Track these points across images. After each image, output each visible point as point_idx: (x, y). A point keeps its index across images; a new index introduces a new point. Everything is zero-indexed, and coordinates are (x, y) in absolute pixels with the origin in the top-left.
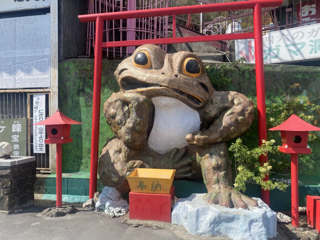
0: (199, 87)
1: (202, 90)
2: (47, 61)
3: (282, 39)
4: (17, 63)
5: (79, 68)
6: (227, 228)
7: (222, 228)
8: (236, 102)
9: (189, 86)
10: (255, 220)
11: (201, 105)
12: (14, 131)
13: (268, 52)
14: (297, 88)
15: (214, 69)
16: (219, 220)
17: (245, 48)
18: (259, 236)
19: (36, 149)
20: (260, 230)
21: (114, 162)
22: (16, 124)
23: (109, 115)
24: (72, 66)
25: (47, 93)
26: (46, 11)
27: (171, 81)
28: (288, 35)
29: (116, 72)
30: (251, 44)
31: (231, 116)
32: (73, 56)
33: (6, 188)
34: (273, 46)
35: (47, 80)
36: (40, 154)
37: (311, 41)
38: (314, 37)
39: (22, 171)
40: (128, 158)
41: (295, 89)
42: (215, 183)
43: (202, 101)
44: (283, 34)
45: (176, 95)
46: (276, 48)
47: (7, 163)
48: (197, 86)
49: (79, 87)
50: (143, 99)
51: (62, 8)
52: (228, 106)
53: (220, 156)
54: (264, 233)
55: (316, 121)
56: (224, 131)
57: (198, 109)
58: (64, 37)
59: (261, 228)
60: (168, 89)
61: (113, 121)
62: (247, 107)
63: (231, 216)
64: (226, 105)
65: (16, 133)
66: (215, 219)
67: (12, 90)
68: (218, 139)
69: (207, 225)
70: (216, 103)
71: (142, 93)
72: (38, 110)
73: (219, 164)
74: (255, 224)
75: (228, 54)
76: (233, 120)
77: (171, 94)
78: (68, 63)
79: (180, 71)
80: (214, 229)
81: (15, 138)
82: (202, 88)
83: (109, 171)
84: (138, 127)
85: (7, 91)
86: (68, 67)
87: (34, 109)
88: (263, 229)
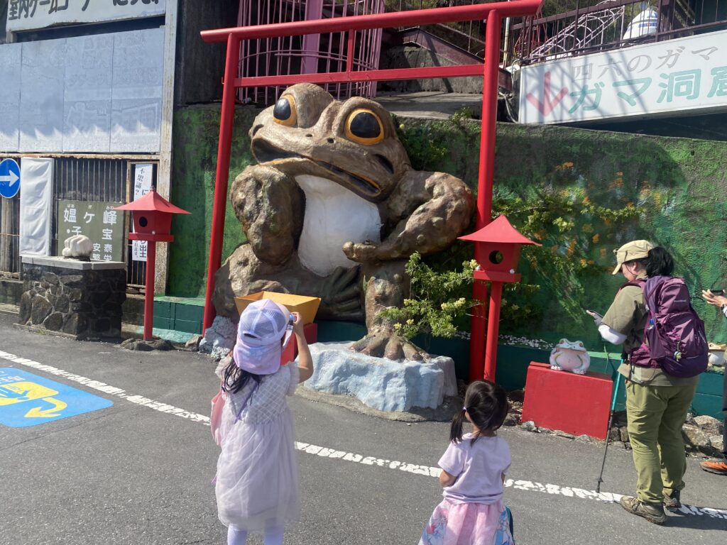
0: (373, 162)
1: (378, 167)
2: (157, 108)
3: (608, 71)
4: (114, 110)
5: (205, 121)
6: (357, 385)
7: (351, 383)
8: (436, 191)
9: (353, 159)
10: (394, 375)
11: (378, 193)
12: (105, 222)
13: (579, 96)
14: (568, 171)
15: (421, 131)
16: (347, 371)
17: (538, 87)
18: (395, 397)
19: (136, 254)
20: (399, 389)
21: (231, 279)
22: (109, 211)
23: (235, 203)
24: (195, 118)
25: (155, 162)
26: (158, 21)
27: (317, 150)
28: (620, 62)
29: (251, 131)
30: (549, 78)
31: (421, 215)
32: (203, 99)
33: (76, 302)
34: (591, 85)
35: (155, 140)
36: (141, 262)
37: (663, 76)
38: (670, 66)
39: (102, 280)
40: (255, 276)
41: (564, 174)
42: (375, 323)
43: (377, 186)
44: (610, 60)
45: (327, 173)
46: (595, 88)
47: (79, 265)
48: (369, 160)
49: (205, 155)
50: (280, 178)
51: (185, 15)
52: (423, 199)
53: (392, 281)
54: (404, 394)
55: (597, 236)
56: (404, 240)
57: (377, 201)
58: (185, 68)
59: (400, 386)
60: (312, 162)
61: (241, 214)
62: (452, 200)
63: (363, 365)
64: (420, 195)
65: (109, 226)
66: (341, 368)
67: (106, 155)
68: (391, 251)
69: (328, 377)
70: (405, 192)
71: (278, 167)
72: (141, 190)
73: (387, 293)
74: (394, 380)
75: (510, 99)
76: (423, 222)
77: (319, 171)
78: (189, 113)
79: (342, 132)
80: (339, 383)
81: (108, 234)
82: (378, 164)
83: (223, 291)
84: (272, 225)
85: (99, 156)
86: (188, 118)
87: (136, 188)
88: (404, 388)
